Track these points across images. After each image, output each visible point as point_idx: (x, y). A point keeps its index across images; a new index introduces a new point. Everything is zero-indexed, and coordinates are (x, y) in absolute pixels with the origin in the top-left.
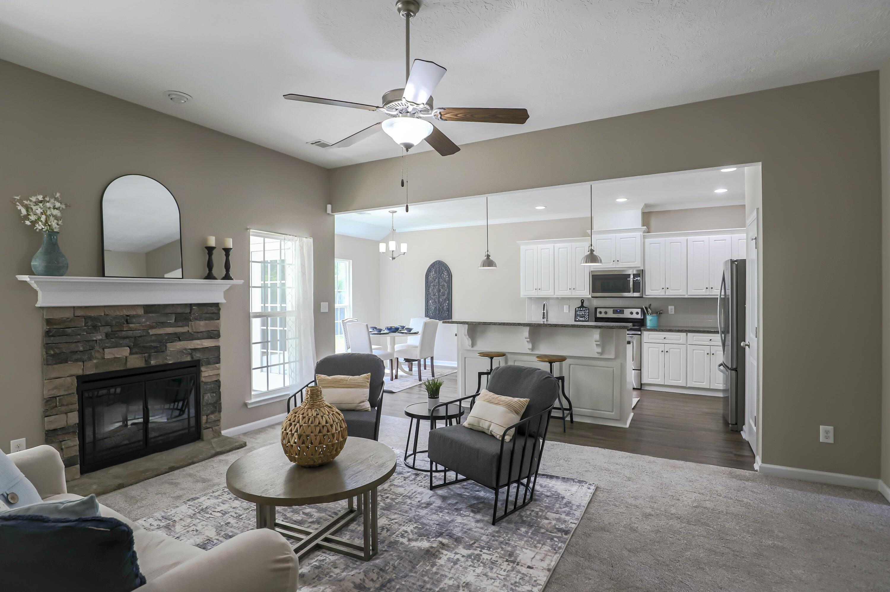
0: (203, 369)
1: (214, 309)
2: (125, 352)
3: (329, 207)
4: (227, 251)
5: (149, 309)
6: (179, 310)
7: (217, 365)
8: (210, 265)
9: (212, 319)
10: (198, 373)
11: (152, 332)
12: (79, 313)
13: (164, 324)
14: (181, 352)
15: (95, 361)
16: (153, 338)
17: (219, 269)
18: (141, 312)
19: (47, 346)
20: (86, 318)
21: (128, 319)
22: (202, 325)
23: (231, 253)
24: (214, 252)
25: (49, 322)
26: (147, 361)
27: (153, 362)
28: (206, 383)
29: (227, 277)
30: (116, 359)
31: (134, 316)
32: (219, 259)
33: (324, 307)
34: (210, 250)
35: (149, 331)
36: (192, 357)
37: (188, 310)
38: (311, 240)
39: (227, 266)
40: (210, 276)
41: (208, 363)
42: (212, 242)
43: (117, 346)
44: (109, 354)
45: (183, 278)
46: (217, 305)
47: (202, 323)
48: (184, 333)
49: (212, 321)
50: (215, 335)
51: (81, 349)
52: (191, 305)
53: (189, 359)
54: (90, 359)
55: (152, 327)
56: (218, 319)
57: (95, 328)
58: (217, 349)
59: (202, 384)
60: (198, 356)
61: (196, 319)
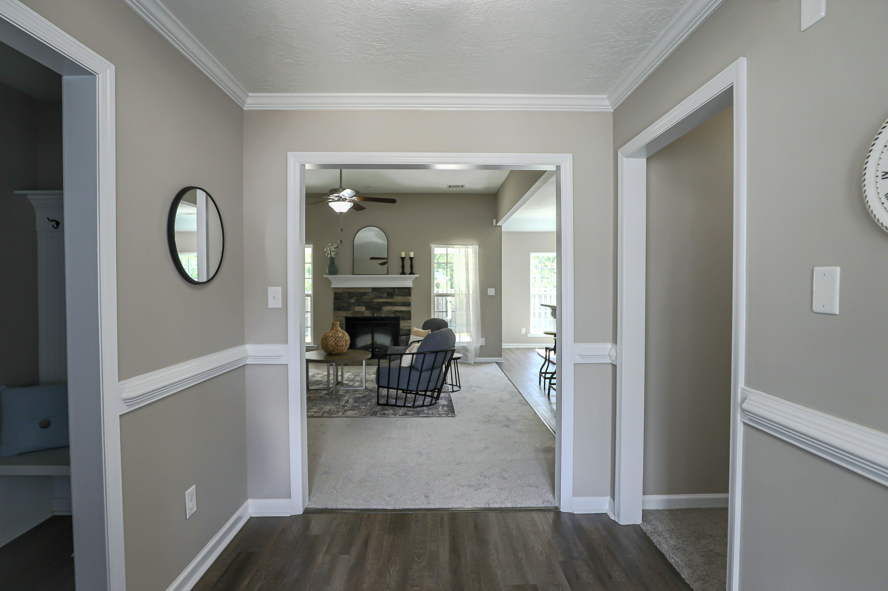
0: (401, 322)
1: (407, 290)
2: (363, 309)
3: (494, 220)
4: (411, 259)
5: (374, 289)
6: (388, 290)
7: (409, 321)
8: (403, 267)
9: (406, 296)
10: (398, 324)
11: (375, 300)
12: (345, 290)
13: (381, 297)
14: (389, 311)
15: (351, 311)
16: (375, 303)
17: (407, 269)
18: (370, 291)
19: (335, 304)
20: (349, 293)
21: (365, 294)
22: (399, 299)
23: (414, 260)
24: (405, 260)
25: (335, 293)
26: (373, 314)
27: (375, 315)
28: (402, 330)
29: (412, 273)
30: (359, 312)
31: (367, 293)
32: (407, 263)
33: (491, 292)
34: (403, 259)
35: (373, 300)
36: (395, 315)
37: (392, 291)
38: (477, 247)
39: (411, 267)
40: (403, 273)
41: (404, 319)
42: (403, 255)
43: (359, 305)
44: (357, 309)
45: (387, 274)
46: (409, 289)
47: (400, 298)
48: (391, 302)
49: (405, 297)
50: (409, 304)
51: (346, 305)
52: (394, 288)
53: (393, 315)
54: (349, 310)
55: (375, 298)
56: (410, 295)
57: (351, 297)
58: (409, 312)
59: (401, 329)
60: (398, 315)
61: (397, 295)
